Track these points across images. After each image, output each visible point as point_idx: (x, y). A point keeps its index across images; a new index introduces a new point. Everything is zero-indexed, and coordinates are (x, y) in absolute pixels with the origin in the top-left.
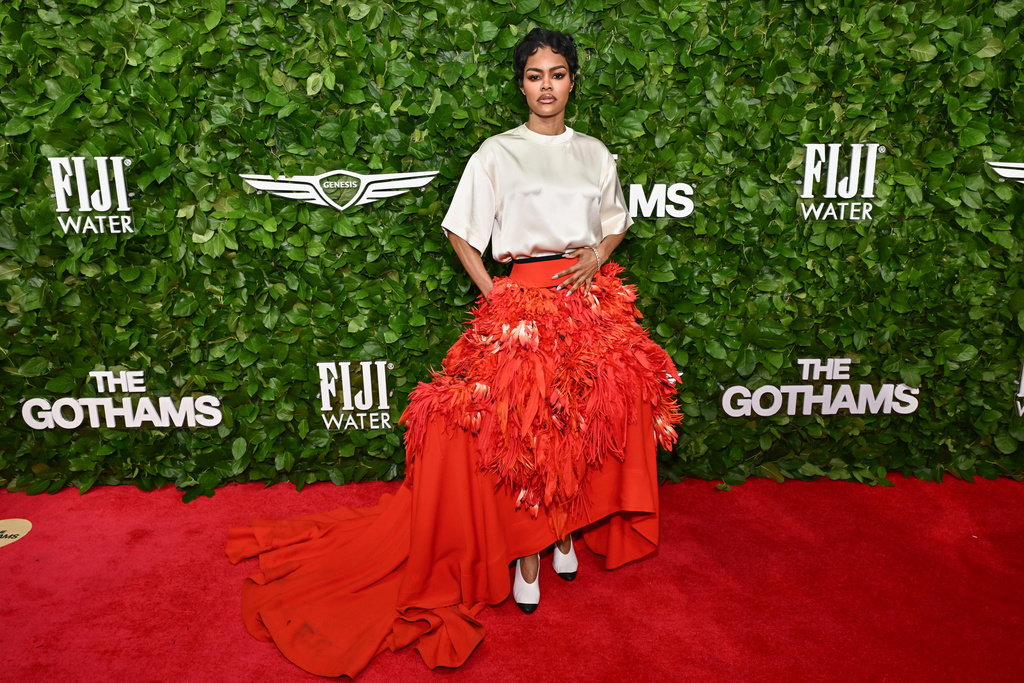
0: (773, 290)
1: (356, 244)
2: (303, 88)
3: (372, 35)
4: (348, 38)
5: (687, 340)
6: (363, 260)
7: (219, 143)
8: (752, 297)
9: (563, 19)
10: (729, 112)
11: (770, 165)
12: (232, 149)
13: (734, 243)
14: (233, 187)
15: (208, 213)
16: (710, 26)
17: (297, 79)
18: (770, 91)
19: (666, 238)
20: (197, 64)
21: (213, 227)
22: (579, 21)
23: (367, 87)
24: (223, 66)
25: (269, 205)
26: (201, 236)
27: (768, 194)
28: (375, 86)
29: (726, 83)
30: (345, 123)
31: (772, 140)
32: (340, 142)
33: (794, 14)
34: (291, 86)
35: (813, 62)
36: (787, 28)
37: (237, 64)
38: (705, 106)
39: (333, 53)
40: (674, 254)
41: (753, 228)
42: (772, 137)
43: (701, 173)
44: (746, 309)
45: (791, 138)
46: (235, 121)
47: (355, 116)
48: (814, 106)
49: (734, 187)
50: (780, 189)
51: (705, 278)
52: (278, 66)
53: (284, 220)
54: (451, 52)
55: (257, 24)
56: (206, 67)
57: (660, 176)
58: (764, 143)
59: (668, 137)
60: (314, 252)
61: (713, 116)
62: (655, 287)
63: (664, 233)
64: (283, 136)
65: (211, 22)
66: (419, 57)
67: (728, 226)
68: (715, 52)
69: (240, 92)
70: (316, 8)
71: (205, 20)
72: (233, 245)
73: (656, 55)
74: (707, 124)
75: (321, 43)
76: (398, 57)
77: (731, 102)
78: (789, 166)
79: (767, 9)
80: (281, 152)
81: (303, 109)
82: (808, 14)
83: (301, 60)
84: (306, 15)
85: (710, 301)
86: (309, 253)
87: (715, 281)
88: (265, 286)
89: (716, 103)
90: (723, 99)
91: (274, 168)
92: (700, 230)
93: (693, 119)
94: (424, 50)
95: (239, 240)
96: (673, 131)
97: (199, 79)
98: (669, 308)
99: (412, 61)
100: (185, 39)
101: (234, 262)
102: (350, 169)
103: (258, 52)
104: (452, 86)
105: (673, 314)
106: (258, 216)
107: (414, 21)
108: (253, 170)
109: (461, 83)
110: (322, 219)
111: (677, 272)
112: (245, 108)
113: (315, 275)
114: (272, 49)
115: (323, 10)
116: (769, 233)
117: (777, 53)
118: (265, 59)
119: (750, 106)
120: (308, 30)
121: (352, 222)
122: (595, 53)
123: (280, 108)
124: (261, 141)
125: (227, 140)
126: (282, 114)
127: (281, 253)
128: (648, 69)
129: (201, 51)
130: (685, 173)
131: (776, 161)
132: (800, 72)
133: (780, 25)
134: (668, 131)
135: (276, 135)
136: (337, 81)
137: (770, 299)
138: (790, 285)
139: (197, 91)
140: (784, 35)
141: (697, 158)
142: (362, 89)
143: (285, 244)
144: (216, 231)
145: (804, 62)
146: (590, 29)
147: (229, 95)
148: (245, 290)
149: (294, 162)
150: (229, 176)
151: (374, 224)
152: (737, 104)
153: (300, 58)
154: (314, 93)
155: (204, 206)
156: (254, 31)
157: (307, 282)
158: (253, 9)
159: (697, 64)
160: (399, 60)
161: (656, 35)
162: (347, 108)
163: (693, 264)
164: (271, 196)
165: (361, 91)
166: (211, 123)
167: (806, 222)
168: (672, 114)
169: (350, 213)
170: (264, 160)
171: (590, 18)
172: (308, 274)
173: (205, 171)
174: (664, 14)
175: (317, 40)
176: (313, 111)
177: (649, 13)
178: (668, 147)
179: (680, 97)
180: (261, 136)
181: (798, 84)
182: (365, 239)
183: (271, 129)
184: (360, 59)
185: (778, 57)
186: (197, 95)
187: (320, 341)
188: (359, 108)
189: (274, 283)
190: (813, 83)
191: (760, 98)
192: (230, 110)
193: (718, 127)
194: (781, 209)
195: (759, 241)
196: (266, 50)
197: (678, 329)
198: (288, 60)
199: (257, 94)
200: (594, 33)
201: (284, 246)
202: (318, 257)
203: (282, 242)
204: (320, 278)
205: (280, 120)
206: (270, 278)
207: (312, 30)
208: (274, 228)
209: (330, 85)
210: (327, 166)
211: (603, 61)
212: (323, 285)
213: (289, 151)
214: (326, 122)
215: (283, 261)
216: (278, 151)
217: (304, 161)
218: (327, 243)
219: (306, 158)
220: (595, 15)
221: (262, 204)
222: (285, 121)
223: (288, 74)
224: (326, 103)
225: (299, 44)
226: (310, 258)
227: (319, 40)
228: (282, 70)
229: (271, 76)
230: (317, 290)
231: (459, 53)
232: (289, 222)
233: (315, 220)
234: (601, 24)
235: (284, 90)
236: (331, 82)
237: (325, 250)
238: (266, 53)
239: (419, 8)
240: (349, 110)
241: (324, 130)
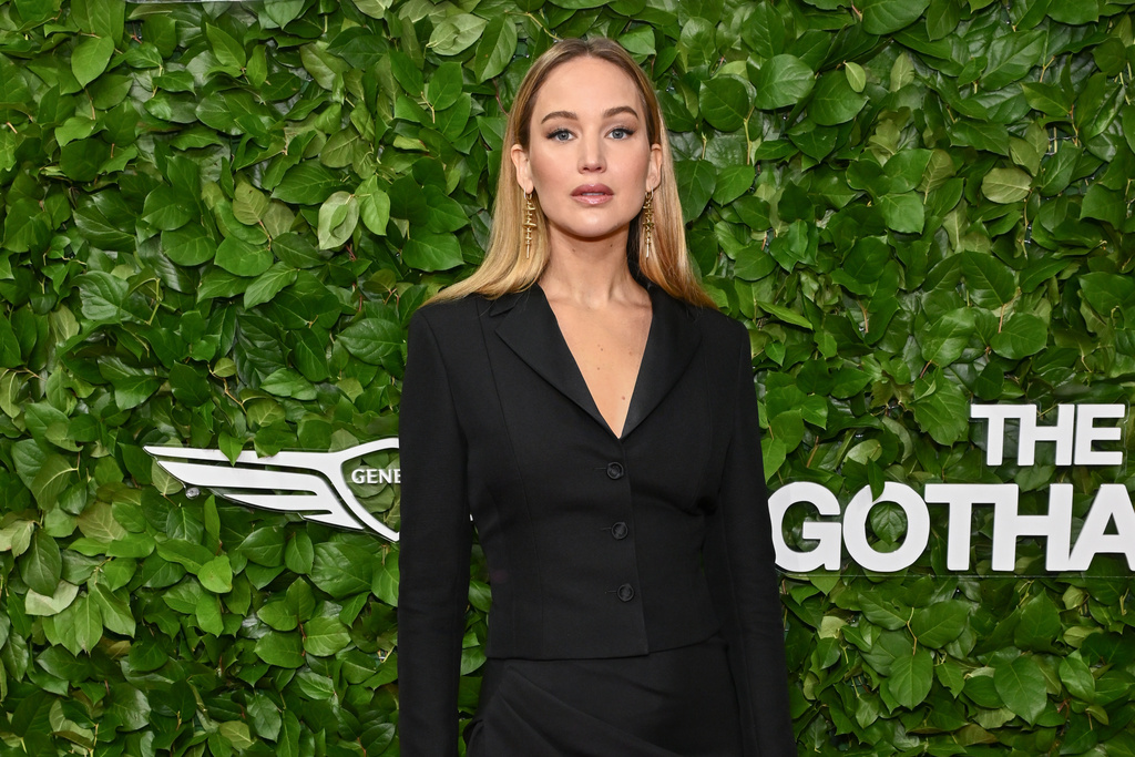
2: (308, 230)
4: (425, 101)
7: (97, 367)
9: (987, 46)
12: (128, 384)
14: (128, 476)
15: (65, 542)
17: (294, 208)
20: (52, 171)
21: (76, 578)
22: (1031, 50)
23: (468, 228)
24: (114, 174)
25: (214, 523)
26: (46, 600)
34: (280, 224)
37: (147, 170)
39: (386, 141)
46: (139, 311)
52: (248, 172)
53: (250, 563)
54: (688, 136)
55: (199, 69)
56: (71, 175)
60: (320, 646)
64: (255, 351)
65: (88, 66)
69: (152, 242)
70: (347, 25)
71: (73, 60)
72: (123, 624)
75: (358, 116)
80: (247, 392)
81: (307, 285)
83: (306, 158)
84: (321, 45)
86: (308, 648)
88: (199, 726)
91: (230, 432)
95: (137, 612)
97: (54, 207)
100: (22, 107)
101: (125, 665)
103: (199, 140)
106: (187, 551)
108: (179, 435)
109: (712, 216)
110: (345, 562)
112: (164, 280)
113: (323, 706)
114: (235, 132)
115: (365, 32)
118: (217, 157)
120: (326, 83)
122: (1071, 135)
123: (251, 279)
124: (201, 365)
125: (117, 361)
126: (256, 294)
127: (240, 645)
129: (62, 138)
135: (237, 348)
136: (393, 213)
139: (47, 236)
142: (458, 233)
143: (250, 623)
144: (83, 587)
146: (1060, 71)
147: (126, 248)
148: (150, 736)
149: (280, 416)
150: (118, 451)
153: (304, 153)
154: (336, 244)
155: (57, 524)
156: (191, 86)
157: (302, 719)
158: (191, 31)
162: (416, 282)
164: (221, 501)
165: (454, 239)
166: (80, 318)
170: (206, 411)
171: (1062, 41)
172: (306, 699)
173: (60, 438)
175: (346, 108)
176: (331, 288)
180: (201, 350)
183: (226, 333)
184: (454, 155)
186: (47, 246)
189: (221, 719)
192: (126, 286)
196: (220, 134)
198: (274, 160)
199: (193, 246)
200: (1074, 80)
201: (247, 629)
202: (332, 657)
203: (244, 618)
204: (335, 711)
205: (249, 310)
206: (211, 708)
207: (334, 82)
208: (225, 582)
209: (377, 221)
210: (362, 427)
211: (1092, 155)
212: (342, 729)
213: (269, 389)
214: (364, 317)
215: (244, 666)
216: (240, 387)
217: (306, 415)
218: (357, 621)
219: (310, 406)
220: (1073, 35)
221: (195, 520)
222: (259, 314)
223: (274, 196)
224: (364, 268)
225: (301, 118)
226: (310, 659)
227: (351, 109)
228: (258, 184)
229: (231, 200)
230: (327, 741)
231: (710, 137)
232: (264, 567)
233: (326, 564)
234: (1091, 57)
235: (261, 236)
236: (379, 214)
237: (349, 639)
238: (219, 142)
239: (608, 24)
240: (422, 286)
241: (359, 337)
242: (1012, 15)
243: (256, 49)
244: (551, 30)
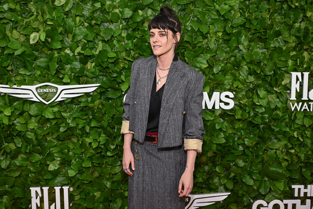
0: (277, 148)
1: (54, 122)
2: (28, 40)
3: (67, 14)
4: (54, 15)
5: (232, 175)
6: (58, 131)
8: (266, 152)
10: (251, 56)
11: (273, 83)
13: (256, 123)
16: (240, 13)
17: (26, 35)
18: (272, 46)
19: (220, 120)
23: (63, 40)
25: (7, 101)
27: (272, 98)
28: (67, 39)
29: (249, 41)
30: (51, 58)
31: (274, 70)
32: (48, 68)
33: (283, 8)
34: (22, 39)
35: (293, 31)
36: (279, 14)
38: (239, 52)
39: (45, 22)
40: (224, 128)
41: (265, 115)
42: (274, 68)
43: (238, 86)
44: (263, 158)
45: (283, 69)
47: (56, 55)
48: (294, 53)
49: (255, 94)
50: (279, 95)
51: (241, 141)
52: (16, 28)
53: (15, 109)
54: (108, 23)
55: (5, 7)
57: (216, 88)
58: (270, 71)
59: (220, 68)
60: (31, 126)
61: (243, 58)
62: (215, 146)
63: (219, 117)
64: (17, 65)
66: (91, 26)
67: (252, 114)
68: (243, 26)
73: (213, 26)
74: (240, 61)
75: (39, 17)
76: (80, 25)
77: (252, 50)
78: (283, 83)
79: (269, 4)
80: (15, 73)
81: (28, 51)
82: (290, 7)
84: (32, 3)
85: (244, 153)
86: (28, 127)
87: (246, 143)
88: (4, 144)
89: (244, 51)
90: (248, 49)
91: (11, 81)
92: (238, 116)
93: (233, 59)
94: (94, 22)
96: (222, 65)
98: (223, 157)
99: (87, 28)
102: (52, 83)
103: (5, 21)
104: (108, 41)
105: (224, 161)
106: (1, 107)
107: (89, 7)
109: (113, 39)
110: (36, 109)
111: (226, 138)
113: (31, 139)
114: (13, 20)
116: (274, 118)
117: (275, 26)
118: (9, 25)
119: (262, 53)
120: (33, 10)
121: (52, 110)
123: (16, 50)
124: (5, 67)
126: (17, 53)
127: (13, 127)
128: (209, 33)
130: (229, 86)
131: (276, 80)
132: (287, 36)
133: (276, 13)
134: (220, 65)
135: (13, 64)
136: (46, 36)
137: (276, 152)
138: (286, 145)
140: (278, 18)
141: (235, 79)
142: (61, 41)
143: (15, 122)
145: (289, 31)
146: (179, 13)
149: (22, 78)
151: (65, 111)
152: (255, 52)
153: (28, 25)
154: (34, 42)
156: (3, 10)
157: (27, 142)
159: (234, 32)
160: (81, 27)
161: (213, 17)
163: (234, 134)
164: (9, 96)
165: (60, 42)
167: (293, 112)
168: (223, 56)
169: (52, 105)
170: (5, 77)
171: (180, 8)
172: (28, 138)
174: (217, 7)
175: (37, 16)
176: (34, 52)
177: (209, 6)
178: (220, 73)
179: (226, 48)
180: (5, 64)
181: (286, 42)
182: (59, 119)
183: (10, 60)
184: (60, 26)
185: (275, 28)
187: (33, 175)
188: (59, 51)
189: (8, 143)
190: (294, 42)
191: (267, 49)
193: (246, 63)
194: (279, 105)
195: (269, 122)
196: (10, 20)
197: (227, 169)
198: (22, 26)
199: (4, 42)
200: (182, 15)
201: (14, 123)
202: (33, 129)
203: (14, 121)
204: (34, 140)
205: (16, 56)
206: (6, 140)
207: (35, 10)
208: (9, 113)
209: (43, 38)
210: (40, 80)
211: (186, 29)
212: (36, 144)
213: (20, 72)
214: (41, 58)
215: (14, 131)
216: (14, 72)
217: (28, 78)
218: (39, 121)
219: (29, 76)
220: (182, 6)
221: (3, 100)
222: (18, 57)
223: (21, 33)
224: (41, 48)
225: (27, 17)
226: (29, 130)
227: (38, 16)
228: (18, 30)
229: (12, 34)
230: (32, 147)
231: (112, 24)
232: (18, 110)
233: (32, 109)
234: (185, 11)
235: (19, 41)
236: (43, 37)
237: (37, 125)
238: (9, 22)
239: (91, 1)
240: (53, 52)
241: (39, 62)
242: (170, 3)
243: (18, 3)
244: (80, 2)
